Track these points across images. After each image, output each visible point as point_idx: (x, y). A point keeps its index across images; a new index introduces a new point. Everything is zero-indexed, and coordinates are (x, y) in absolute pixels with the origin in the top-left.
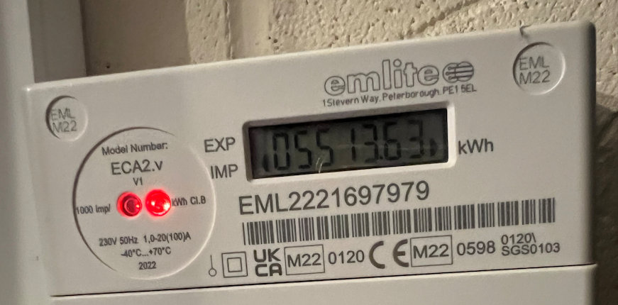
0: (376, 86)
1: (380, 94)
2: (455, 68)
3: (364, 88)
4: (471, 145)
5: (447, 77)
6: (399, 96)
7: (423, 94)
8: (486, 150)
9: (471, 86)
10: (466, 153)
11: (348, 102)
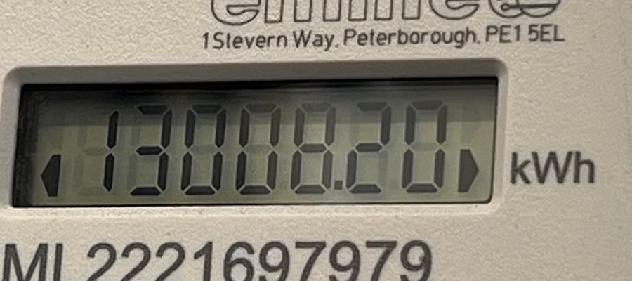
0: (332, 13)
1: (337, 30)
4: (543, 163)
5: (497, 4)
6: (383, 38)
7: (438, 38)
8: (577, 180)
9: (551, 30)
10: (527, 182)
11: (262, 41)
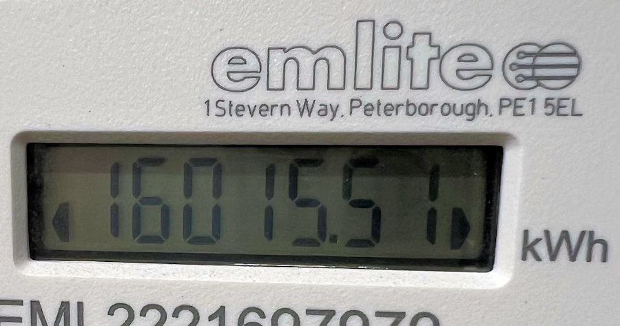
0: (336, 81)
1: (342, 99)
2: (535, 55)
3: (306, 82)
4: (554, 242)
5: (512, 75)
6: (390, 109)
7: (449, 109)
8: (589, 259)
9: (568, 103)
10: (538, 259)
11: (265, 109)
